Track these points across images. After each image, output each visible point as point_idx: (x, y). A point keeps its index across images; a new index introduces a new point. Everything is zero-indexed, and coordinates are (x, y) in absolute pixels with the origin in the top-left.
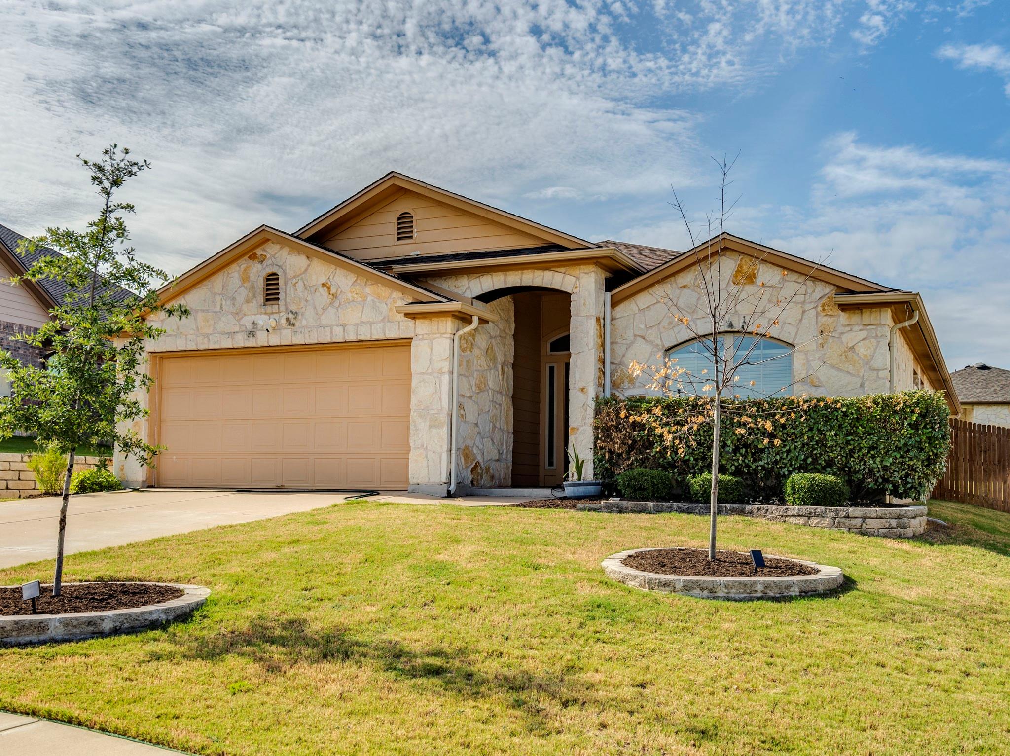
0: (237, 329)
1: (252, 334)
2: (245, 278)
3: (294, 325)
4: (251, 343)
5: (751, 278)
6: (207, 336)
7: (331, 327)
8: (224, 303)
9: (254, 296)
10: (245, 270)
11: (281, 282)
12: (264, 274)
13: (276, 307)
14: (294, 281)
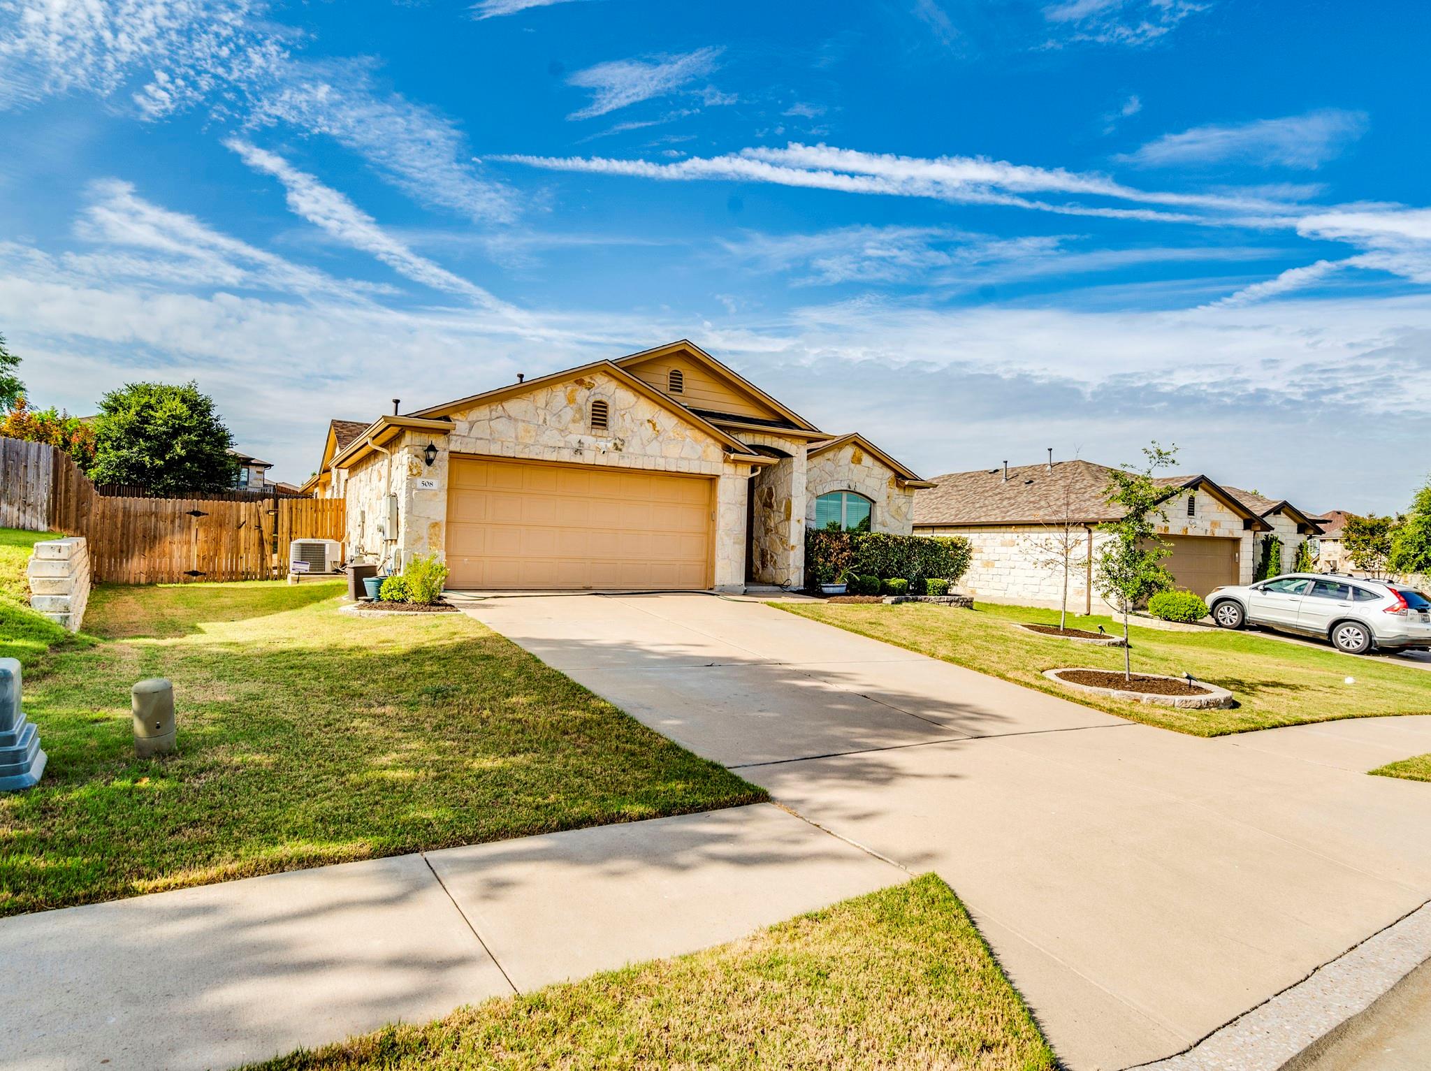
0: (562, 445)
1: (578, 451)
2: (571, 400)
3: (621, 450)
4: (578, 459)
5: (859, 461)
6: (526, 446)
7: (655, 457)
8: (548, 418)
9: (582, 418)
10: (572, 391)
11: (611, 411)
12: (592, 400)
13: (605, 431)
14: (623, 412)
